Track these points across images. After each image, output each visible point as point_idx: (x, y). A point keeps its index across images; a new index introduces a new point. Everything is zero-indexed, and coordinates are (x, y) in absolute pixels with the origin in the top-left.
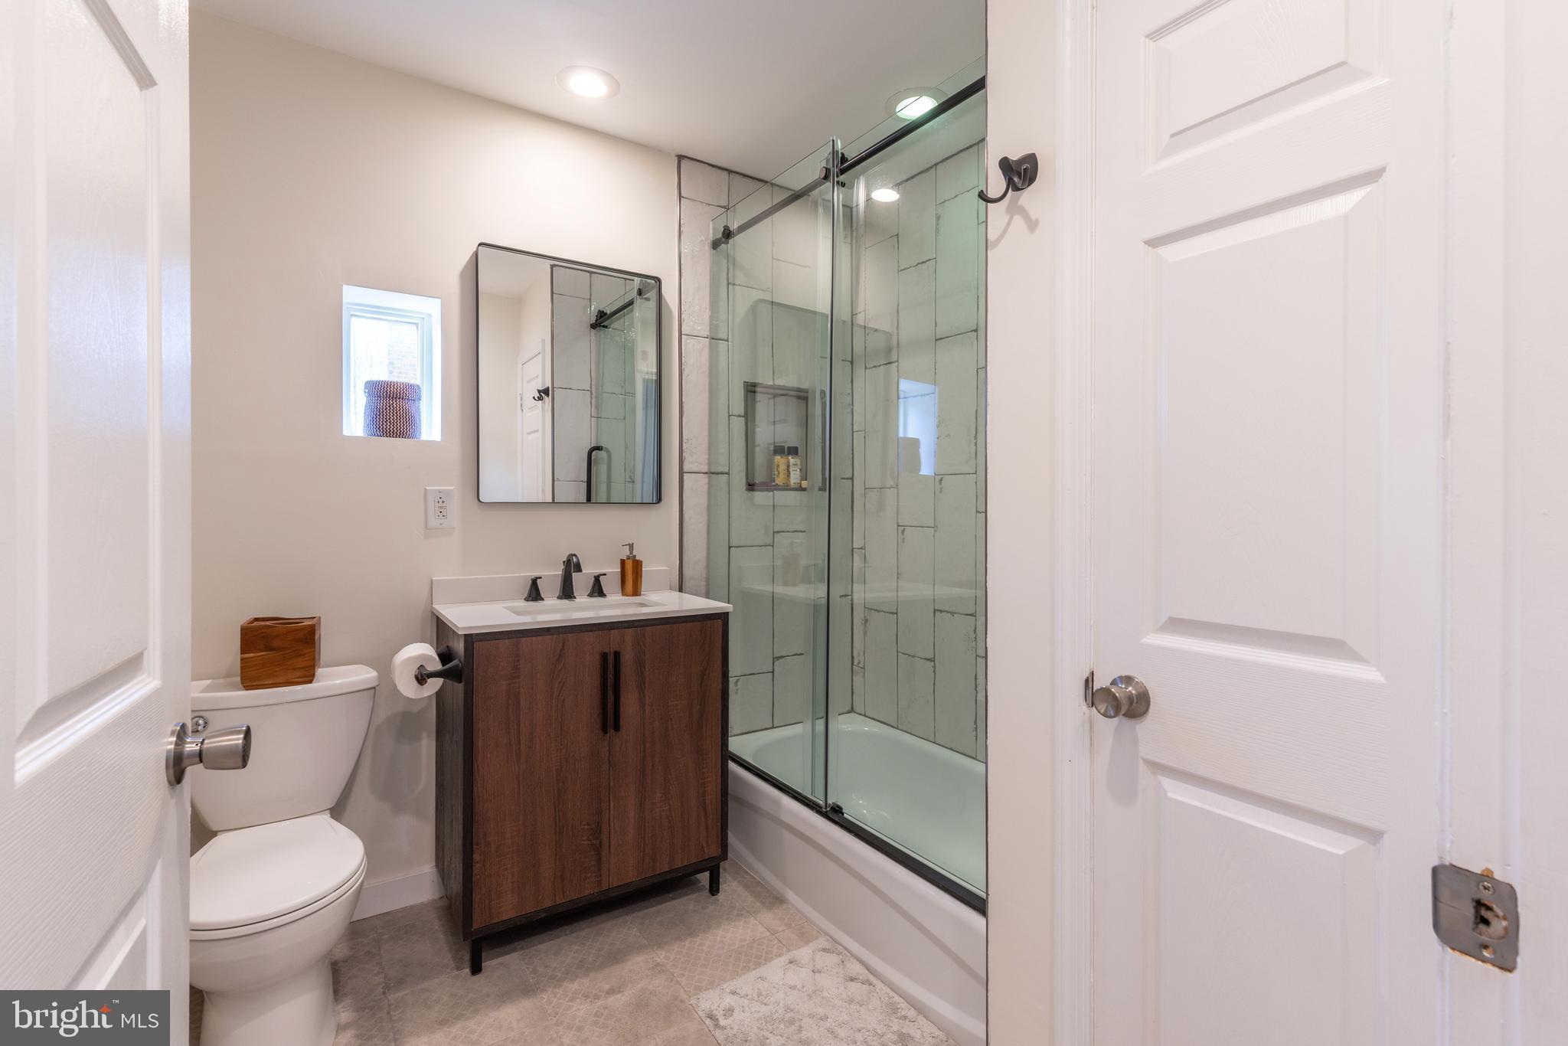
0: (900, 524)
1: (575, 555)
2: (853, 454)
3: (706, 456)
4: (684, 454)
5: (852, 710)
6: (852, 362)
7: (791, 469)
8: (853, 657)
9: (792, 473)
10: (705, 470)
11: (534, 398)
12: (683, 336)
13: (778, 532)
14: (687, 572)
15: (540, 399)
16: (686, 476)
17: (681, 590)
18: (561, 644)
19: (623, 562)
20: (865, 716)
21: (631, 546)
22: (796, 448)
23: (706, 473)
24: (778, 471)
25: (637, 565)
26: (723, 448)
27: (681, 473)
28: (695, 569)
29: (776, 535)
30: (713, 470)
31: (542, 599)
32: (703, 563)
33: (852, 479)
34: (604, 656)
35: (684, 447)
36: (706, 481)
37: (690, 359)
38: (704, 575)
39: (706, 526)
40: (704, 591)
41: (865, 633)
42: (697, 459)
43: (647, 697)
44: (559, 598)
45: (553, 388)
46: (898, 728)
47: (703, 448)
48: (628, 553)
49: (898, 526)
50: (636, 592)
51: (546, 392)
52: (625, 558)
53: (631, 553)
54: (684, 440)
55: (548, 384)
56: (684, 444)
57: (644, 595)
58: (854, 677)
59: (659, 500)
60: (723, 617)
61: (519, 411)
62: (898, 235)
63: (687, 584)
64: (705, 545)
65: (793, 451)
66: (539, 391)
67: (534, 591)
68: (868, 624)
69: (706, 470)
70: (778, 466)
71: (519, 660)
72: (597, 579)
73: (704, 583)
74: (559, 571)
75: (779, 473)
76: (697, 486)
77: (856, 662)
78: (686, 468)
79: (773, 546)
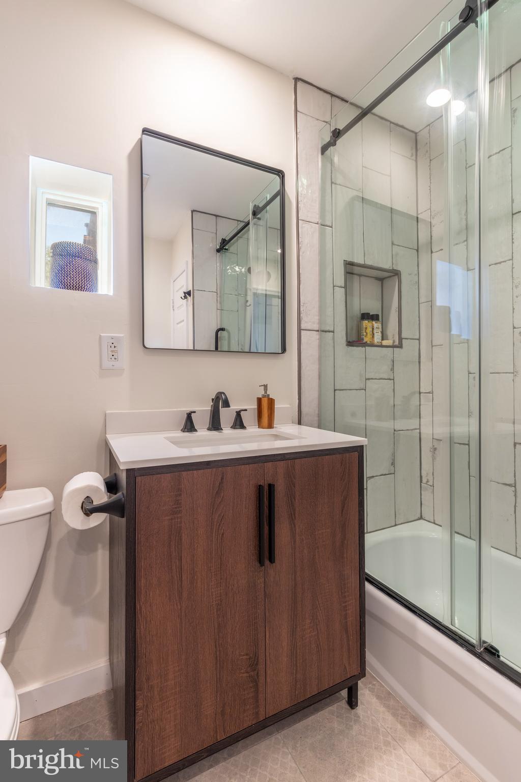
0: (472, 372)
1: (224, 393)
2: (419, 320)
3: (317, 318)
4: (301, 315)
5: (421, 518)
6: (417, 250)
7: (375, 331)
8: (421, 477)
9: (376, 334)
10: (316, 327)
11: (181, 297)
12: (299, 221)
13: (369, 379)
14: (305, 410)
15: (185, 297)
16: (303, 332)
17: (300, 423)
18: (220, 479)
19: (259, 401)
20: (434, 523)
21: (265, 387)
22: (377, 316)
23: (318, 331)
24: (366, 332)
25: (271, 402)
26: (329, 311)
27: (300, 330)
28: (310, 407)
29: (367, 381)
30: (323, 329)
31: (196, 430)
32: (316, 402)
33: (419, 339)
34: (260, 488)
35: (301, 310)
36: (318, 337)
37: (305, 241)
38: (317, 412)
39: (318, 373)
40: (317, 425)
41: (434, 459)
42: (311, 320)
43: (297, 527)
44: (209, 429)
45: (193, 290)
46: (470, 538)
47: (315, 311)
48: (263, 393)
49: (469, 373)
50: (270, 426)
51: (189, 293)
52: (261, 397)
53: (266, 392)
54: (302, 304)
55: (190, 288)
56: (301, 307)
57: (276, 427)
58: (422, 492)
59: (284, 350)
60: (359, 450)
61: (172, 310)
62: (465, 139)
63: (304, 419)
64: (317, 388)
65: (374, 318)
66: (185, 293)
67: (189, 423)
68: (436, 452)
69: (317, 329)
70: (366, 328)
71: (180, 495)
72: (238, 414)
73: (316, 418)
74: (208, 407)
75: (367, 334)
76: (311, 341)
77: (424, 480)
78: (303, 326)
79: (365, 390)
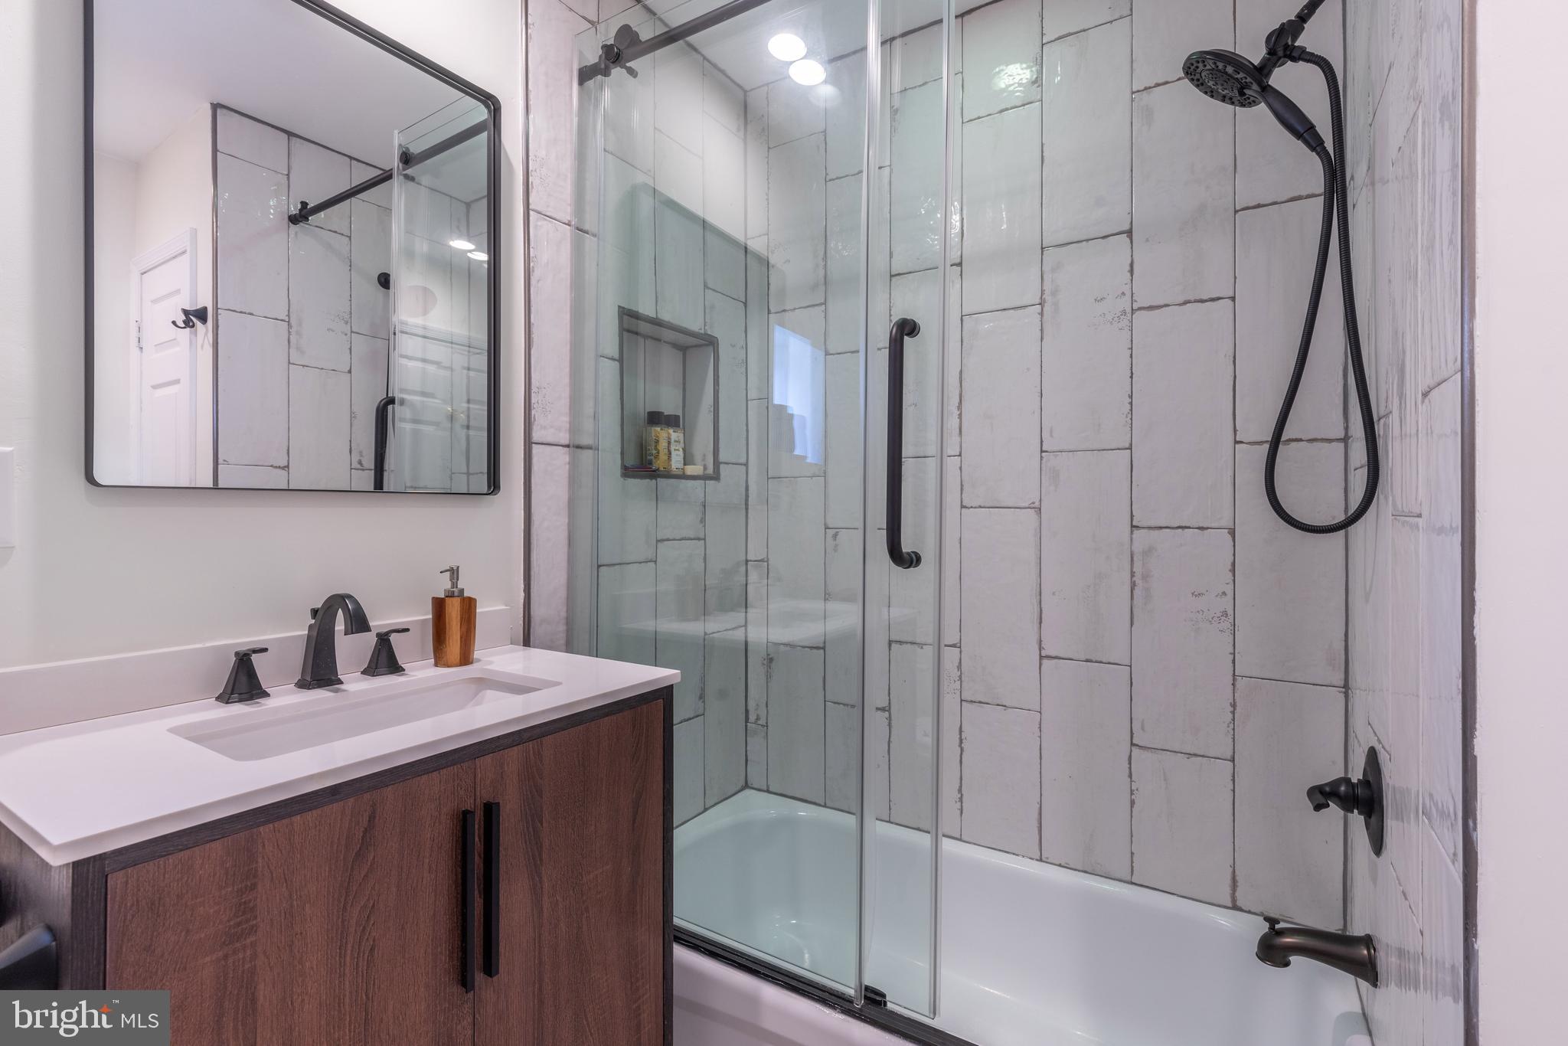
0: (831, 526)
1: (350, 597)
2: (747, 431)
3: (566, 419)
4: (533, 412)
5: (746, 786)
6: (745, 304)
7: (673, 448)
8: (747, 711)
9: (674, 453)
10: (564, 438)
11: (174, 323)
12: (531, 213)
13: (663, 540)
14: (537, 611)
15: (188, 323)
16: (536, 449)
17: (527, 642)
19: (439, 606)
20: (768, 791)
21: (454, 572)
22: (677, 417)
23: (568, 446)
24: (656, 449)
25: (469, 606)
26: (588, 408)
27: (529, 443)
28: (549, 606)
29: (659, 544)
30: (577, 443)
31: (266, 695)
32: (562, 593)
33: (746, 465)
34: (464, 818)
35: (533, 400)
36: (567, 459)
37: (543, 254)
38: (564, 614)
39: (566, 534)
40: (562, 641)
41: (768, 677)
42: (553, 424)
43: (545, 879)
44: (302, 685)
45: (216, 308)
46: (825, 806)
47: (562, 405)
48: (448, 585)
49: (827, 528)
50: (466, 659)
51: (202, 315)
52: (443, 597)
53: (454, 585)
54: (534, 389)
55: (205, 300)
56: (533, 395)
57: (479, 660)
58: (748, 739)
59: (494, 484)
60: (664, 695)
61: (135, 351)
62: (824, 132)
63: (537, 630)
64: (564, 564)
65: (672, 421)
66: (186, 312)
67: (243, 679)
68: (773, 665)
69: (567, 442)
70: (657, 442)
71: (254, 887)
72: (384, 639)
73: (562, 628)
74: (300, 629)
75: (658, 453)
76: (552, 465)
77: (752, 718)
78: (536, 436)
79: (655, 562)
